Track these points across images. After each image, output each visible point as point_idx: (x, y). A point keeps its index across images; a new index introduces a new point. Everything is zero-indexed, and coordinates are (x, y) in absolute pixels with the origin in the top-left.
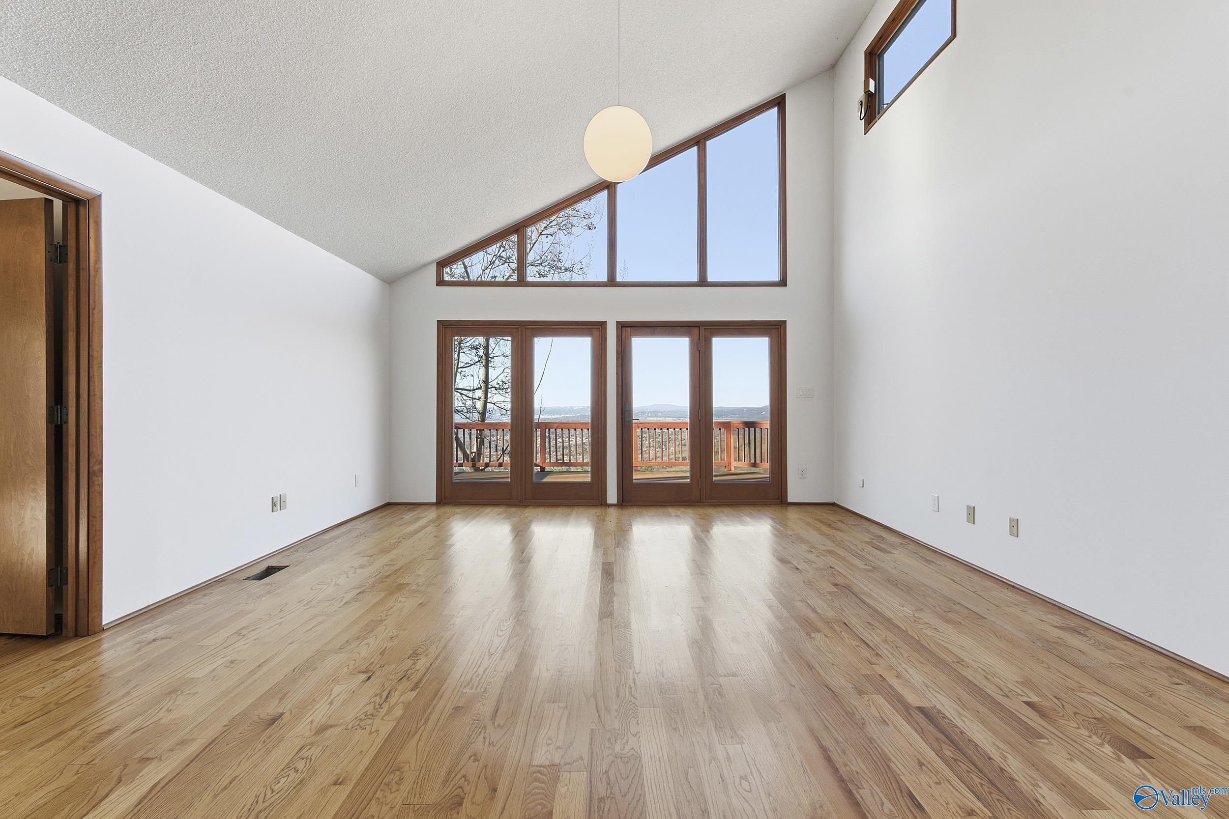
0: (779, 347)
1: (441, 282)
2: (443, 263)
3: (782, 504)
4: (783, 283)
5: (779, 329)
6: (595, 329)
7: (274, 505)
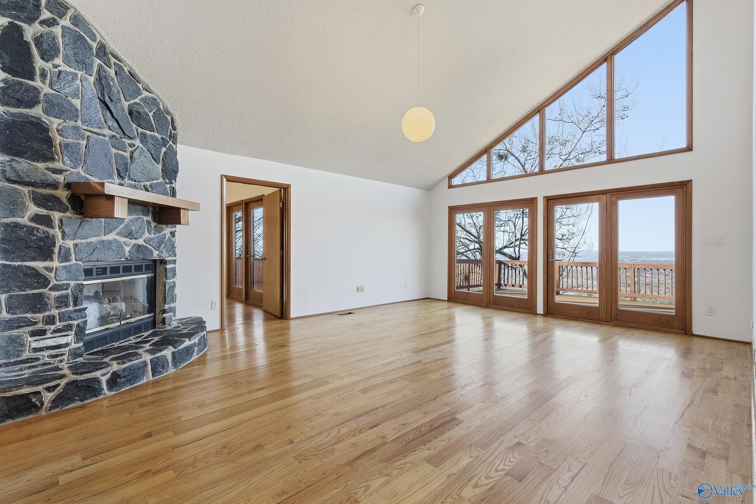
0: (685, 203)
1: (450, 186)
2: (451, 176)
3: (686, 334)
4: (689, 148)
5: (685, 187)
6: (531, 202)
7: (358, 289)
